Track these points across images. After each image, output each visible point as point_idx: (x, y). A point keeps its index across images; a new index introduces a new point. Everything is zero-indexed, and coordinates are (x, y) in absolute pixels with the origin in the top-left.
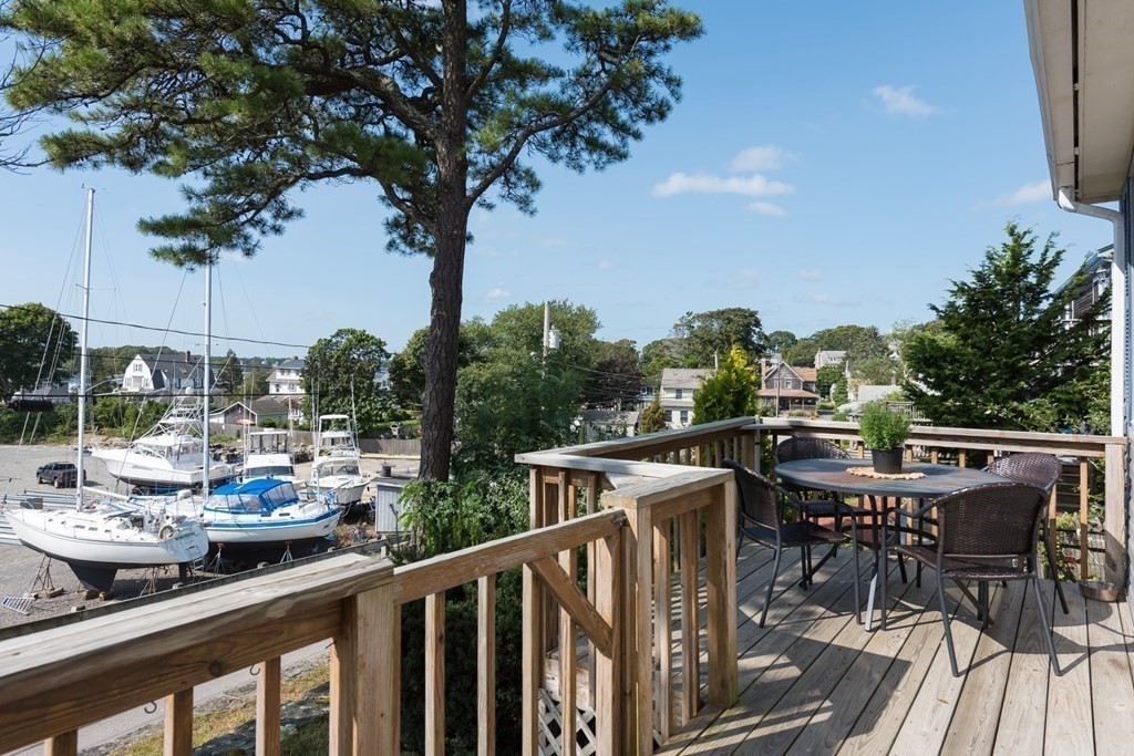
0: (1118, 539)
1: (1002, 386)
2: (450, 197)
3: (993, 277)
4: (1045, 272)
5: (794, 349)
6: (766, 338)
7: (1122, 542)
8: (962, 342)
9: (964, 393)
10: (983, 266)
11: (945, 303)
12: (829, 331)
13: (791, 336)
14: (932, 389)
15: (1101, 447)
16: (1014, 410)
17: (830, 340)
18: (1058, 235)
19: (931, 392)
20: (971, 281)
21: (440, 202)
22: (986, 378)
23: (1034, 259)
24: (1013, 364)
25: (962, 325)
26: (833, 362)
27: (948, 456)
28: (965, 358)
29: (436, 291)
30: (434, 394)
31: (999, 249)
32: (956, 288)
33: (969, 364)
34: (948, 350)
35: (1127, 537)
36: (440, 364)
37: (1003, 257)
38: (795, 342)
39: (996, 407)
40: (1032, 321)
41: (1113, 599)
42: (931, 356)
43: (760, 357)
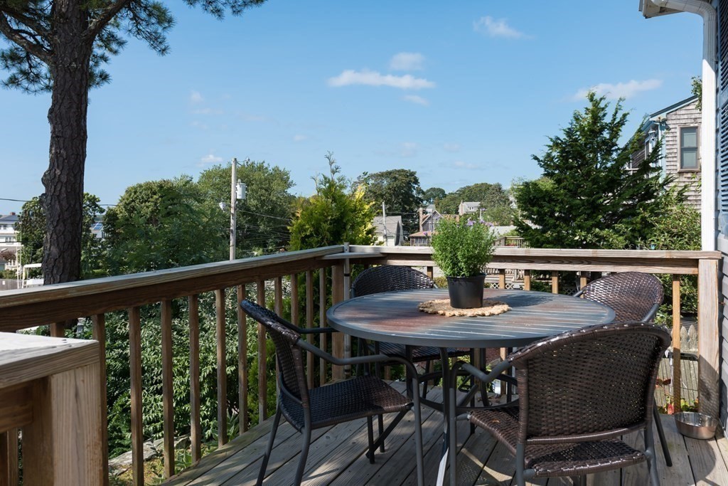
0: (712, 365)
1: (586, 220)
2: (66, 28)
3: (578, 133)
4: (615, 128)
5: (444, 201)
6: (423, 193)
7: (716, 368)
8: (556, 186)
9: (558, 226)
10: (571, 124)
11: (544, 154)
12: (469, 187)
13: (443, 192)
14: (535, 224)
15: (695, 263)
16: (596, 236)
17: (471, 194)
18: (624, 99)
19: (534, 227)
20: (563, 137)
21: (55, 33)
22: (574, 214)
23: (608, 120)
24: (594, 201)
25: (557, 172)
26: (472, 210)
27: (547, 276)
28: (559, 198)
29: (54, 128)
30: (54, 236)
31: (583, 113)
32: (551, 144)
33: (562, 202)
34: (546, 191)
35: (721, 360)
36: (61, 205)
37: (585, 119)
38: (445, 196)
39: (583, 233)
40: (606, 168)
41: (711, 435)
42: (534, 197)
43: (419, 207)
